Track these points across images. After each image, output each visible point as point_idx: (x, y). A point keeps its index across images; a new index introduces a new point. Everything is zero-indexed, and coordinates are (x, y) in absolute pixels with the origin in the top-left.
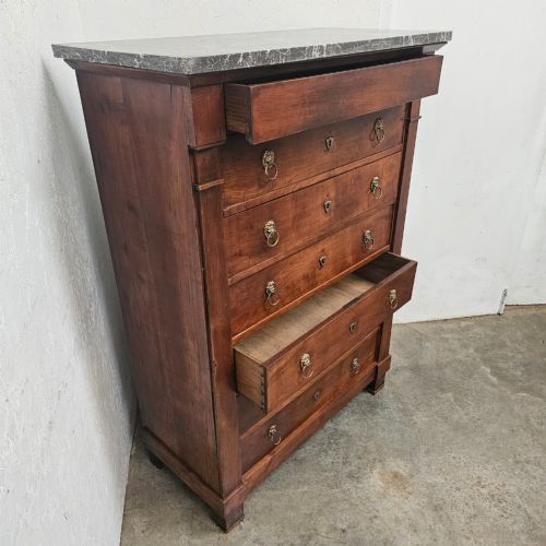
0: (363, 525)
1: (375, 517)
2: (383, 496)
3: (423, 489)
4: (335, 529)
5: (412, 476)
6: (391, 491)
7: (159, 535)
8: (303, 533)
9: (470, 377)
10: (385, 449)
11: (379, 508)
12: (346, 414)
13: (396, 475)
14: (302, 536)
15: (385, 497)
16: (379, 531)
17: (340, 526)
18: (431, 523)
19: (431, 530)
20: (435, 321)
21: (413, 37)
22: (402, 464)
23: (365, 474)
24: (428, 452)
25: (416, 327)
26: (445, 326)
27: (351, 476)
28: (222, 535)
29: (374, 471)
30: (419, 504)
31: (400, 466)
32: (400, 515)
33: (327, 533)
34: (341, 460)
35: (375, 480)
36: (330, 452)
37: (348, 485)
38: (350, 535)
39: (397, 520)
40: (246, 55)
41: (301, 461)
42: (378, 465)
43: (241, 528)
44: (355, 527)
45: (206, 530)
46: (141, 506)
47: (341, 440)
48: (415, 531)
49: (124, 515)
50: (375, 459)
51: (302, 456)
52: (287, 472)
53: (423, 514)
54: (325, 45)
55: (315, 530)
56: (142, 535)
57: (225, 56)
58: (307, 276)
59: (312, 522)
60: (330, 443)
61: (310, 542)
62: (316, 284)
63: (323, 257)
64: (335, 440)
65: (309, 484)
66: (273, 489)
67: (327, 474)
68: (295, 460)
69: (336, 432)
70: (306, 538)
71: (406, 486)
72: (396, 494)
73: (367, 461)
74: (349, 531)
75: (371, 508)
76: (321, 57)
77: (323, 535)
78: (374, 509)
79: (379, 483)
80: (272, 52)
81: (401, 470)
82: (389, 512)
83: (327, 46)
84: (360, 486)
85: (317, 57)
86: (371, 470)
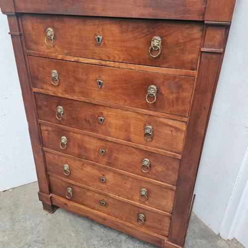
14: (44, 240)
36: (102, 242)
43: (47, 214)
51: (95, 229)
52: (82, 224)
55: (48, 245)
58: (89, 121)
59: (52, 243)
60: (109, 240)
61: (41, 244)
62: (97, 131)
63: (101, 118)
64: (112, 243)
65: (76, 236)
66: (70, 221)
67: (85, 243)
68: (92, 226)
69: (119, 242)
70: (43, 242)
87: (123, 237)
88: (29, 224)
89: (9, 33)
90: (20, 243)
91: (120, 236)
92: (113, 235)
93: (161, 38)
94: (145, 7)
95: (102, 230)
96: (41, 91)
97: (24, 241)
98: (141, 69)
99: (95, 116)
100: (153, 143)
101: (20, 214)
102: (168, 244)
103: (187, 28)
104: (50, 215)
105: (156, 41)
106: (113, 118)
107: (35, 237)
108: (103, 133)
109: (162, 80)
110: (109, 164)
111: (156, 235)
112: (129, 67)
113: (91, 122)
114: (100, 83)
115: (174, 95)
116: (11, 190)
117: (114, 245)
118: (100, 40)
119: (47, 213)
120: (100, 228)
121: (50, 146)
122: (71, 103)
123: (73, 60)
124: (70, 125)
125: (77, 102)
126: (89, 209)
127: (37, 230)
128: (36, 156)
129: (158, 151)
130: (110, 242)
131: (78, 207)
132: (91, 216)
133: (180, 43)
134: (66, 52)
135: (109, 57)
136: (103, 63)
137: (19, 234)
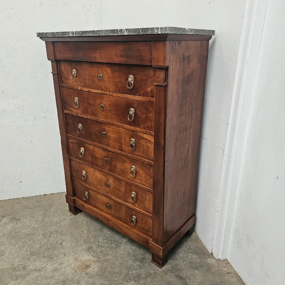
0: (62, 251)
1: (65, 256)
2: (76, 259)
3: (77, 278)
4: (63, 241)
6: (78, 263)
11: (70, 257)
13: (88, 266)
14: (62, 232)
15: (75, 260)
16: (58, 256)
18: (56, 278)
19: (52, 278)
22: (96, 270)
23: (90, 253)
27: (90, 248)
29: (92, 258)
30: (68, 274)
32: (64, 265)
33: (62, 239)
34: (100, 244)
35: (86, 257)
36: (106, 241)
37: (84, 247)
39: (62, 264)
42: (95, 259)
48: (54, 270)
50: (99, 258)
52: (95, 226)
53: (62, 275)
54: (74, 31)
55: (64, 235)
58: (97, 135)
60: (112, 240)
62: (102, 143)
63: (104, 132)
64: (114, 243)
65: (88, 233)
66: (87, 222)
67: (92, 239)
68: (102, 228)
69: (119, 243)
71: (81, 270)
72: (76, 265)
73: (99, 254)
74: (61, 246)
75: (70, 254)
76: (73, 36)
77: (62, 238)
78: (69, 255)
79: (84, 259)
80: (56, 32)
81: (91, 269)
82: (66, 261)
83: (75, 32)
84: (84, 251)
85: (72, 36)
86: (93, 256)
87: (124, 240)
88: (55, 219)
89: (52, 72)
90: (45, 230)
92: (117, 237)
93: (134, 76)
94: (121, 56)
95: (109, 233)
96: (69, 112)
97: (48, 230)
98: (125, 97)
99: (100, 131)
100: (136, 153)
101: (51, 211)
102: (151, 243)
103: (147, 70)
104: (73, 216)
105: (131, 78)
106: (111, 132)
107: (57, 228)
108: (106, 145)
109: (137, 105)
110: (110, 170)
111: (144, 235)
112: (118, 96)
113: (98, 136)
114: (102, 106)
115: (145, 115)
116: (50, 195)
117: (115, 244)
118: (101, 77)
119: (71, 214)
120: (108, 231)
121: (74, 155)
122: (86, 121)
123: (87, 90)
124: (85, 138)
125: (90, 121)
126: (99, 211)
127: (60, 224)
128: (65, 163)
129: (139, 159)
131: (92, 209)
132: (100, 218)
133: (144, 79)
134: (83, 85)
135: (106, 88)
136: (103, 92)
137: (47, 224)
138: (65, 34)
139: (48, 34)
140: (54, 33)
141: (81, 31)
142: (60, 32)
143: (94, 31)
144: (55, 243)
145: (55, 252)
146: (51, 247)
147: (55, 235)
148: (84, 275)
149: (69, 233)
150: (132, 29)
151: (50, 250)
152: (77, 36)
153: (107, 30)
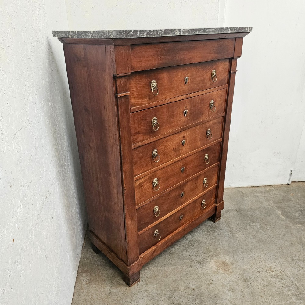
0: (204, 287)
1: (211, 283)
3: (239, 271)
4: (189, 288)
5: (233, 264)
6: (221, 271)
7: (95, 286)
8: (171, 289)
9: (269, 216)
10: (219, 250)
11: (214, 279)
12: (198, 231)
13: (224, 263)
14: (171, 291)
15: (217, 274)
16: (213, 290)
17: (191, 286)
18: (242, 288)
19: (242, 291)
20: (252, 187)
21: (230, 28)
22: (228, 257)
23: (207, 262)
24: (243, 252)
25: (240, 189)
26: (257, 189)
27: (199, 262)
28: (128, 288)
29: (212, 261)
30: (236, 278)
31: (227, 259)
32: (225, 283)
34: (194, 254)
35: (212, 265)
36: (189, 250)
37: (198, 267)
38: (197, 291)
39: (223, 286)
40: (141, 31)
41: (173, 254)
42: (215, 258)
43: (138, 285)
44: (200, 288)
45: (119, 284)
46: (86, 272)
47: (195, 244)
48: (233, 291)
49: (77, 276)
50: (213, 255)
51: (174, 251)
52: (164, 259)
53: (238, 284)
56: (86, 285)
57: (131, 31)
58: (175, 149)
59: (176, 284)
60: (189, 245)
61: (175, 294)
62: (181, 154)
63: (184, 140)
64: (192, 244)
65: (176, 265)
66: (157, 267)
67: (186, 261)
68: (169, 253)
69: (193, 240)
70: (173, 292)
71: (230, 269)
72: (223, 272)
73: (208, 255)
74: (196, 289)
75: (209, 279)
76: (180, 35)
77: (182, 290)
78: (211, 279)
79: (215, 266)
80: (154, 30)
81: (227, 261)
82: (219, 281)
83: (183, 30)
84: (204, 267)
85: (178, 35)
86: (210, 260)
87: (189, 237)
91: (187, 238)
92: (184, 242)
98: (207, 92)
99: (180, 142)
104: (140, 283)
106: (190, 136)
107: (163, 298)
112: (201, 94)
114: (186, 112)
117: (194, 244)
118: (188, 80)
119: (136, 285)
120: (174, 248)
122: (164, 141)
124: (162, 162)
127: (156, 295)
130: (190, 245)
136: (187, 96)
138: (169, 33)
139: (139, 33)
140: (150, 31)
141: (190, 29)
142: (161, 30)
143: (204, 29)
144: (191, 296)
145: (206, 293)
146: (198, 300)
147: (177, 298)
148: (234, 266)
149: (174, 283)
150: (234, 28)
151: (203, 300)
152: (185, 34)
153: (216, 28)
